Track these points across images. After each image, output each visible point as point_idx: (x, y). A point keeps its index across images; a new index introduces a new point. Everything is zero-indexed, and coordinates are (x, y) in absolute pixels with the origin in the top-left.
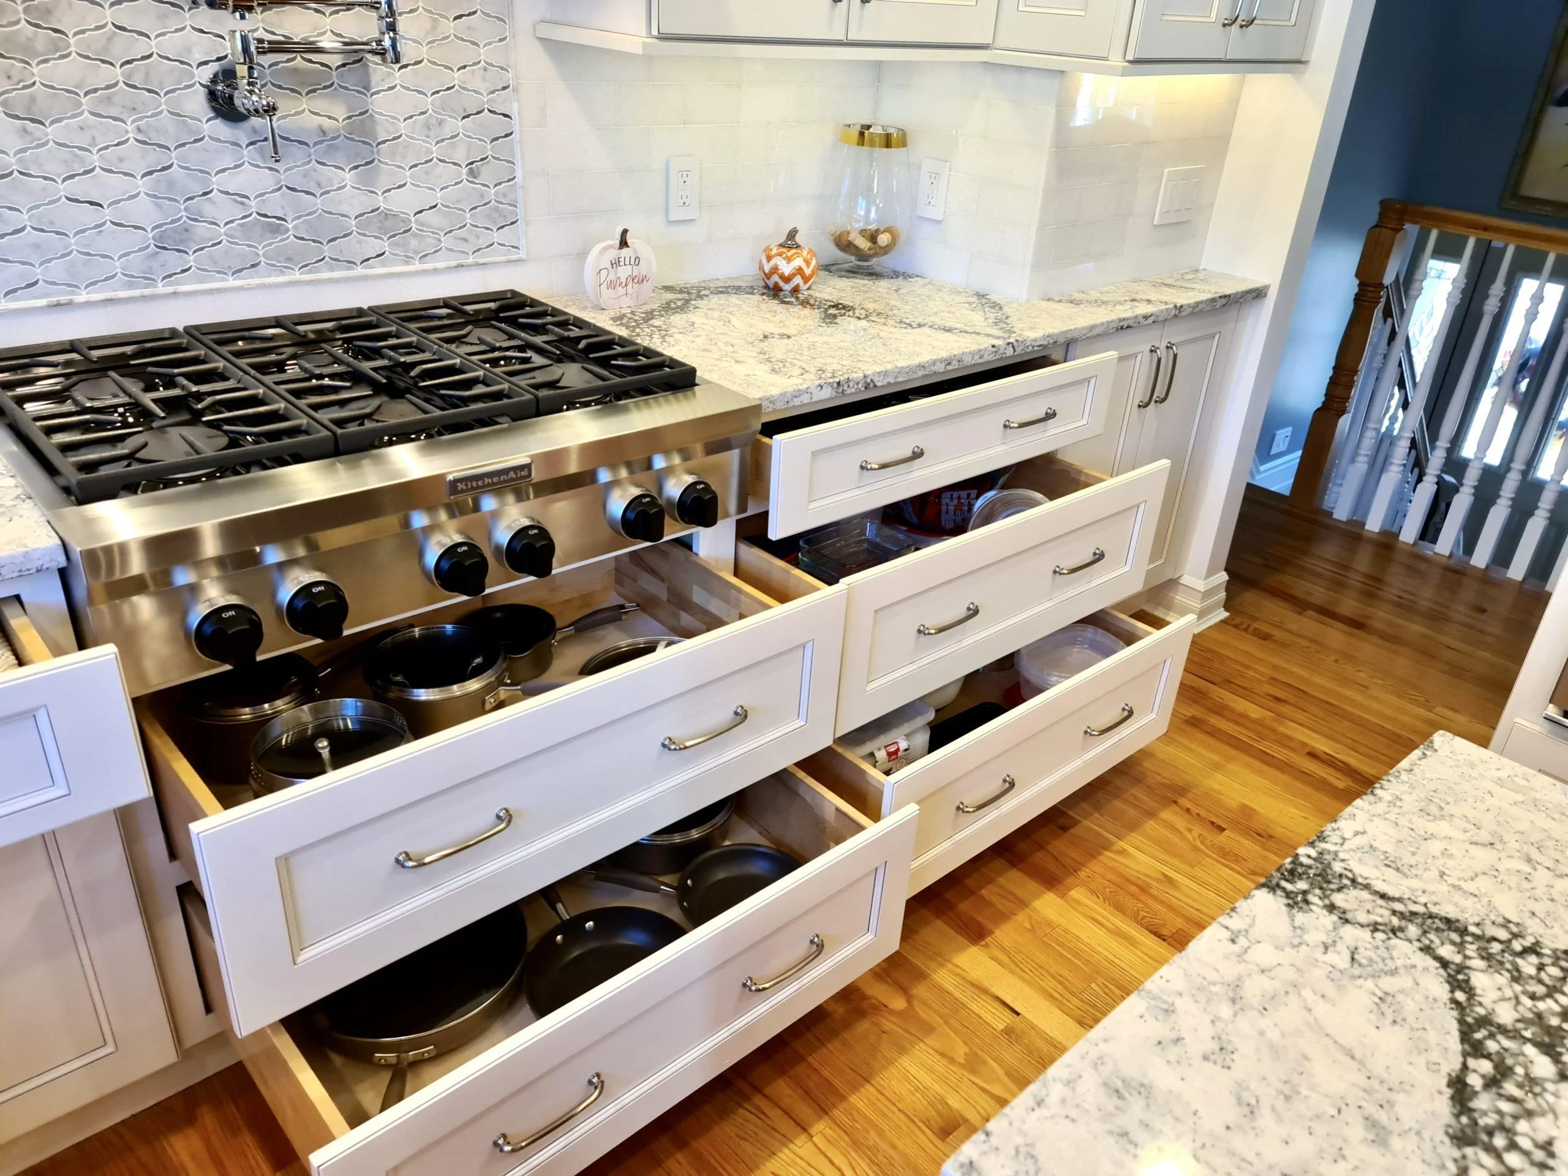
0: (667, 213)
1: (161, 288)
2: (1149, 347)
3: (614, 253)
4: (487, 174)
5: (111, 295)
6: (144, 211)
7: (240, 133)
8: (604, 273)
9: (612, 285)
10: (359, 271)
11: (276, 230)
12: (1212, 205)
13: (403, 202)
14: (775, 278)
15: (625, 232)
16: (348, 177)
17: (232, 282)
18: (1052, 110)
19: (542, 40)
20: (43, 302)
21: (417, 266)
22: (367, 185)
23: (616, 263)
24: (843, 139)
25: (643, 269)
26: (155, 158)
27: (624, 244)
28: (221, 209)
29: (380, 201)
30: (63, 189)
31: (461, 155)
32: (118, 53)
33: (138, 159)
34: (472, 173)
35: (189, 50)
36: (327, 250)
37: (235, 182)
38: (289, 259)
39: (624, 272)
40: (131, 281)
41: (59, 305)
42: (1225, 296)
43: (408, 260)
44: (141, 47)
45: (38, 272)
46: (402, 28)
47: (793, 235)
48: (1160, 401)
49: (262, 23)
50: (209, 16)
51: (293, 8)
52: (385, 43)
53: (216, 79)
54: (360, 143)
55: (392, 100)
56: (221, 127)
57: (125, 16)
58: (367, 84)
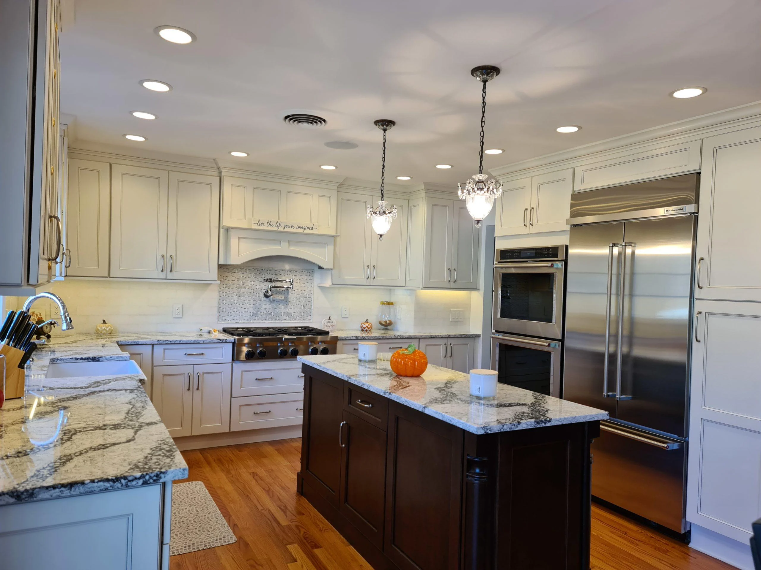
0: (342, 316)
1: (251, 322)
2: (443, 343)
3: (327, 321)
4: (306, 307)
5: (244, 322)
6: (251, 310)
7: (268, 300)
8: (325, 324)
9: (327, 326)
10: (282, 321)
11: (270, 314)
12: (470, 318)
13: (291, 311)
14: (363, 328)
15: (330, 317)
16: (283, 307)
17: (262, 321)
18: (414, 297)
19: (319, 287)
20: (235, 322)
21: (292, 322)
22: (286, 308)
23: (328, 322)
24: (381, 304)
25: (333, 324)
26: (255, 302)
27: (329, 319)
28: (263, 311)
29: (287, 310)
30: (241, 306)
31: (302, 304)
32: (253, 288)
33: (252, 302)
34: (304, 307)
35: (262, 288)
36: (278, 318)
37: (266, 306)
38: (271, 319)
39: (329, 324)
40: (248, 320)
41: (237, 323)
43: (291, 320)
44: (256, 287)
45: (235, 318)
46: (294, 285)
47: (367, 320)
48: (451, 357)
49: (274, 284)
50: (266, 283)
51: (278, 282)
52: (291, 287)
53: (266, 292)
54: (286, 301)
55: (292, 295)
56: (265, 299)
57: (255, 283)
58: (288, 293)
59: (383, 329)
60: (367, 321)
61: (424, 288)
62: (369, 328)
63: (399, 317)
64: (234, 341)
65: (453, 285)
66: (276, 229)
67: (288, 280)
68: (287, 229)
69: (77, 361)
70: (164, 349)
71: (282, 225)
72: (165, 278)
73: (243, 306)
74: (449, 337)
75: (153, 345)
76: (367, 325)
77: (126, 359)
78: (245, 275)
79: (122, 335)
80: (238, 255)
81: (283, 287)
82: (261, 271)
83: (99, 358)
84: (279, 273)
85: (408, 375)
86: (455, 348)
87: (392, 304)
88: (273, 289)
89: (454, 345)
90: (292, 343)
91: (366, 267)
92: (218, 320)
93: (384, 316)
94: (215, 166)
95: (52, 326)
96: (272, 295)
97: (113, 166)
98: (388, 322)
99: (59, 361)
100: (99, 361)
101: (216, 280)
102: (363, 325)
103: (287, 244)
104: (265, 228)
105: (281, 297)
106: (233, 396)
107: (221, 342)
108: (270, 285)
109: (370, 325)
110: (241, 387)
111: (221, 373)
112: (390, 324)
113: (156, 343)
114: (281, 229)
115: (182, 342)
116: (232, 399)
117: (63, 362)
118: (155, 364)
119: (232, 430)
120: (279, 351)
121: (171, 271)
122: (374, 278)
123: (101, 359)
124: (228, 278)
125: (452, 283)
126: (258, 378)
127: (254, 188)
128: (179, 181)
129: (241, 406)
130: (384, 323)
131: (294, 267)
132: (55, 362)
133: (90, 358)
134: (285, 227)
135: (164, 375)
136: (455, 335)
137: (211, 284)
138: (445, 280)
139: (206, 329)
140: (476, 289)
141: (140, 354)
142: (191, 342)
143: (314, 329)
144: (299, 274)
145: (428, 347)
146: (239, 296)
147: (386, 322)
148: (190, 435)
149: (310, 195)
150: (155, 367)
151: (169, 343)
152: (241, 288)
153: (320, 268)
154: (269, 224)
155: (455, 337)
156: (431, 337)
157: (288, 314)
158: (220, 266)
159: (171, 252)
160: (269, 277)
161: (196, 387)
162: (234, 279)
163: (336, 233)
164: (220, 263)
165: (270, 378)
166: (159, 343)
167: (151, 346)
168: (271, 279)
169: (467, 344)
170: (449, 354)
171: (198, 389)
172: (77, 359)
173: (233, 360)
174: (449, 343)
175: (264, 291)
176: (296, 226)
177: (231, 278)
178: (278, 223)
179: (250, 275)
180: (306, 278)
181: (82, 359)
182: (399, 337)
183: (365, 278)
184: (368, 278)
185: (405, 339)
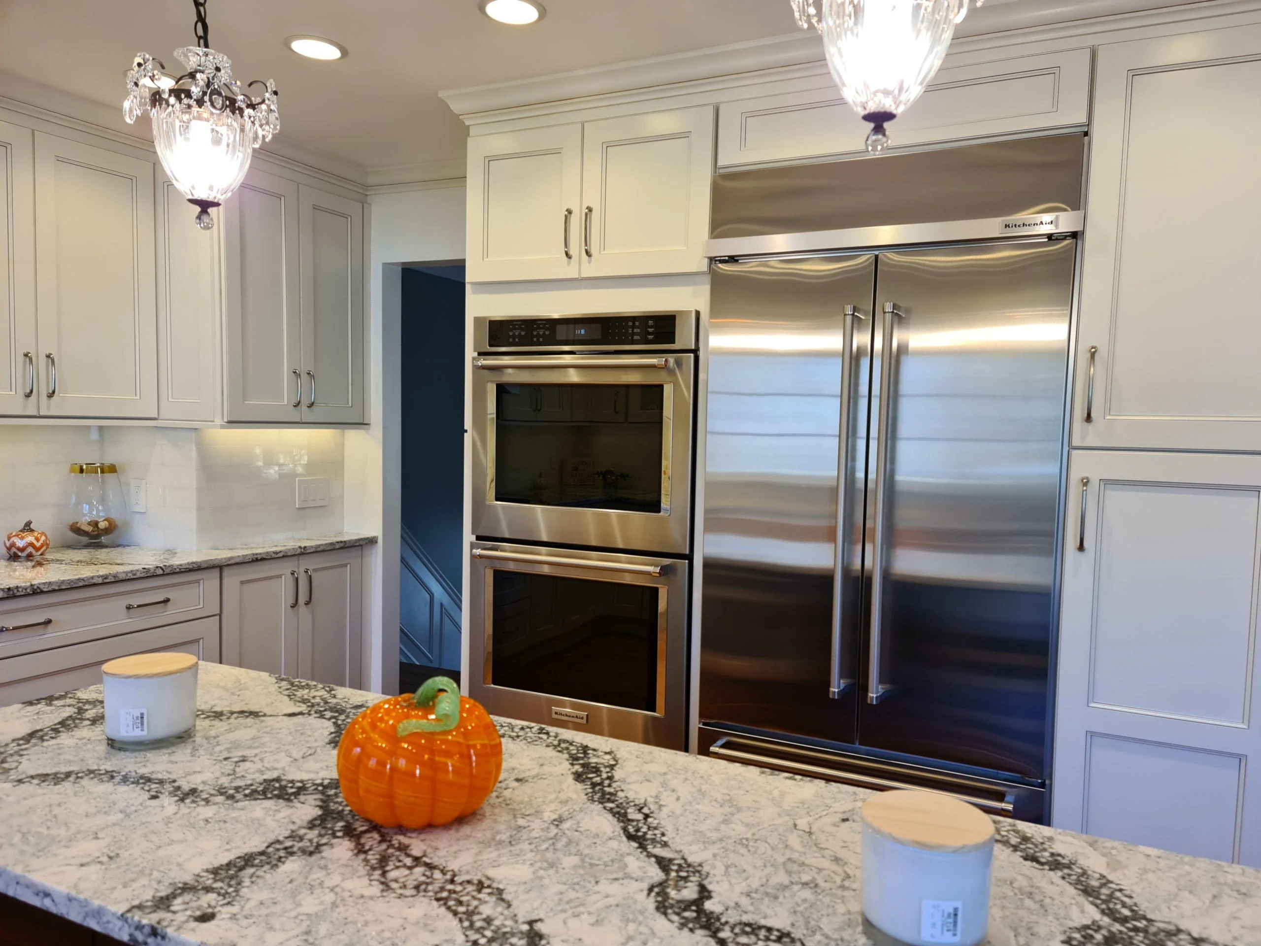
2: (289, 571)
12: (342, 497)
14: (14, 550)
18: (194, 448)
24: (72, 471)
42: (341, 542)
47: (28, 524)
48: (307, 603)
59: (87, 546)
60: (28, 528)
61: (229, 422)
62: (37, 549)
63: (138, 509)
65: (306, 414)
74: (303, 552)
76: (30, 539)
86: (317, 579)
87: (113, 469)
89: (315, 570)
91: (21, 358)
93: (85, 507)
98: (103, 525)
102: (14, 540)
109: (43, 538)
112: (111, 528)
122: (51, 395)
125: (303, 409)
130: (89, 529)
136: (319, 546)
140: (362, 424)
147: (95, 524)
155: (319, 551)
156: (257, 560)
169: (346, 565)
170: (302, 599)
174: (302, 569)
183: (21, 394)
184: (28, 395)
185: (180, 572)
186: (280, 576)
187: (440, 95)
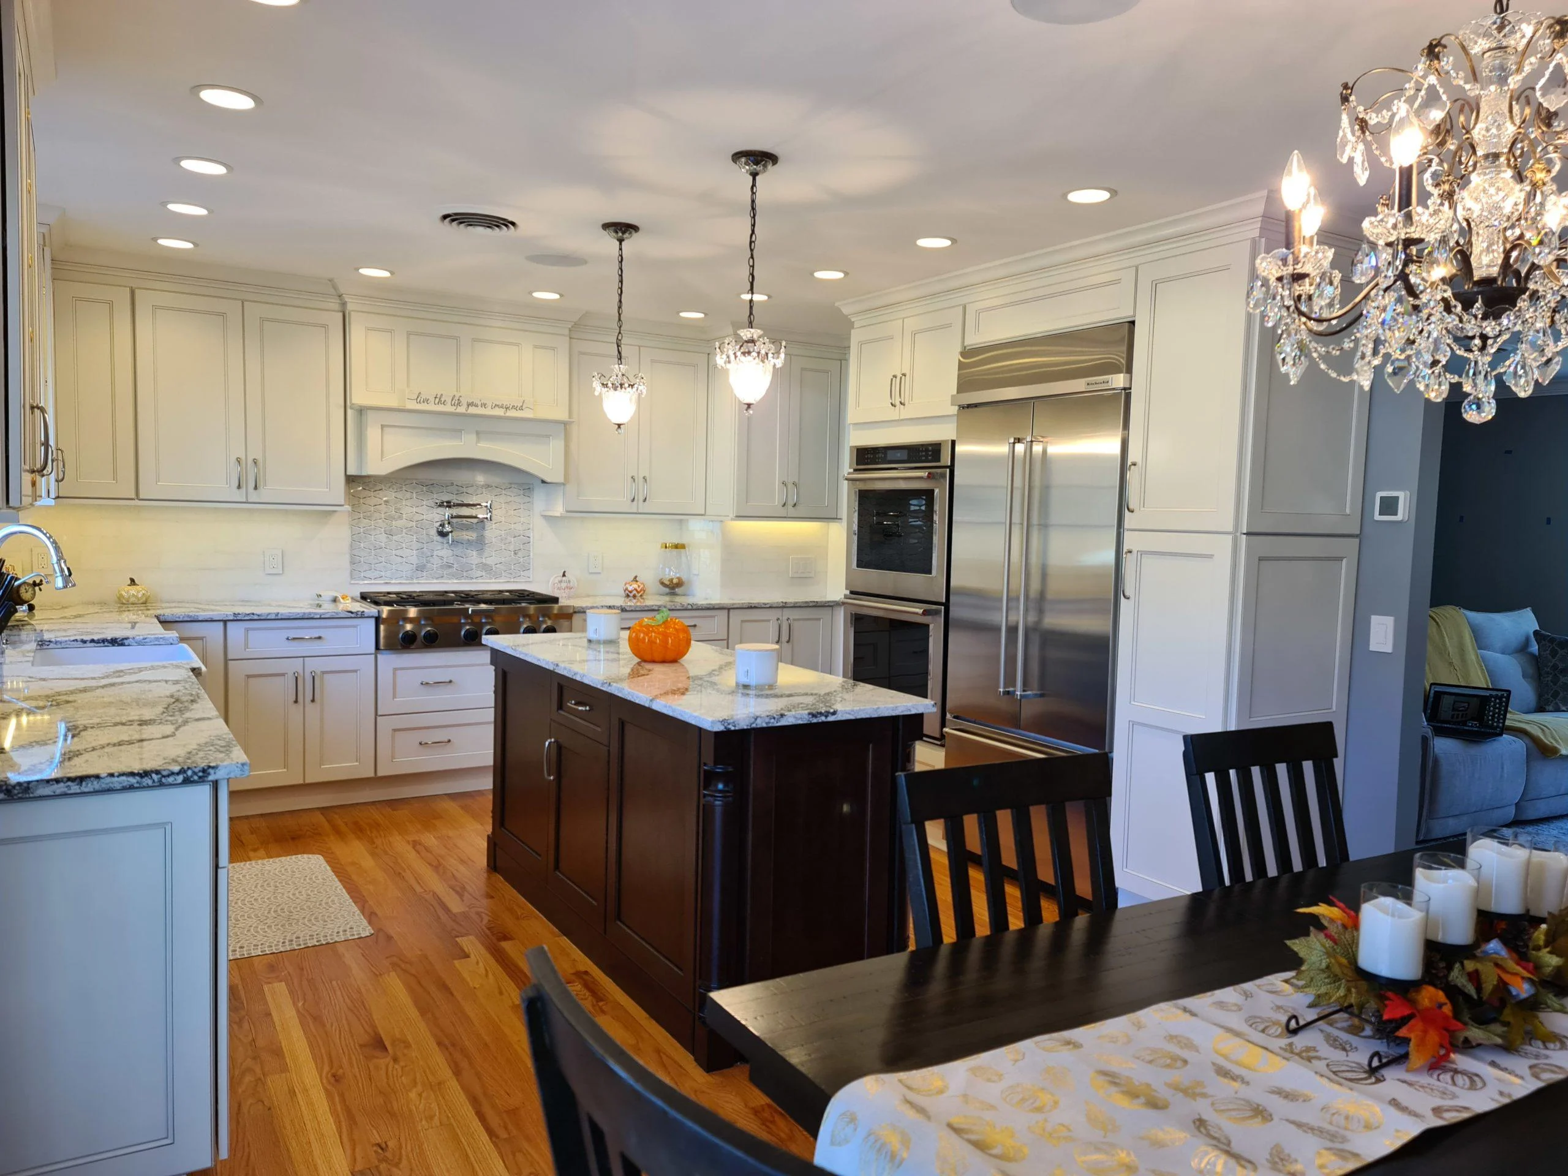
0: (588, 570)
1: (415, 581)
2: (774, 618)
3: (560, 578)
4: (520, 554)
5: (399, 582)
6: (414, 560)
7: (444, 540)
8: (554, 584)
9: (559, 589)
10: (474, 581)
11: (450, 567)
12: (826, 572)
13: (490, 561)
14: (627, 592)
15: (566, 572)
16: (474, 553)
17: (435, 581)
18: (720, 533)
19: (545, 517)
20: (383, 582)
21: (493, 580)
22: (480, 555)
23: (561, 582)
24: (661, 547)
25: (567, 584)
26: (420, 545)
27: (564, 575)
28: (436, 561)
29: (483, 560)
30: (394, 552)
31: (512, 548)
32: (415, 518)
33: (415, 545)
34: (515, 554)
35: (433, 519)
36: (465, 574)
37: (440, 553)
38: (453, 576)
39: (564, 585)
40: (407, 578)
41: (387, 583)
43: (491, 578)
44: (422, 517)
45: (383, 574)
46: (494, 512)
47: (636, 577)
48: (788, 642)
49: (455, 511)
50: (441, 510)
51: (464, 508)
52: (488, 516)
53: (441, 525)
54: (480, 544)
55: (491, 532)
56: (439, 538)
57: (419, 510)
58: (484, 528)
59: (667, 594)
60: (635, 579)
61: (737, 516)
62: (638, 592)
63: (696, 572)
64: (377, 615)
65: (792, 511)
66: (452, 409)
67: (484, 504)
68: (472, 410)
69: (85, 645)
70: (247, 630)
71: (464, 402)
72: (244, 500)
73: (399, 552)
74: (784, 606)
75: (225, 622)
76: (635, 586)
77: (172, 641)
78: (399, 495)
79: (168, 605)
80: (382, 457)
81: (476, 517)
82: (430, 487)
83: (123, 639)
84: (465, 490)
85: (657, 659)
86: (796, 626)
87: (683, 547)
88: (454, 520)
89: (794, 620)
90: (487, 617)
91: (629, 479)
92: (352, 578)
93: (667, 570)
94: (332, 291)
95: (37, 588)
96: (451, 532)
97: (137, 291)
98: (675, 581)
99: (52, 646)
100: (123, 645)
101: (343, 503)
102: (628, 586)
103: (474, 437)
104: (431, 407)
105: (472, 535)
106: (380, 713)
107: (353, 615)
108: (448, 512)
109: (642, 586)
110: (394, 697)
111: (356, 671)
112: (680, 584)
113: (231, 618)
114: (462, 409)
115: (279, 617)
116: (379, 718)
117: (59, 646)
118: (230, 656)
119: (380, 774)
120: (463, 633)
121: (256, 488)
122: (645, 500)
123: (126, 642)
124: (368, 501)
125: (790, 507)
126: (425, 681)
127: (409, 334)
128: (263, 320)
129: (395, 730)
130: (667, 583)
131: (495, 479)
132: (45, 647)
133: (107, 640)
134: (469, 405)
135: (248, 676)
136: (797, 603)
137: (335, 511)
138: (777, 501)
139: (328, 594)
140: (836, 519)
141: (202, 638)
142: (298, 616)
143: (533, 593)
144: (504, 492)
145: (745, 625)
146: (390, 534)
147: (671, 580)
148: (301, 782)
149: (517, 345)
150: (230, 662)
151: (256, 617)
152: (392, 518)
153: (543, 482)
154: (437, 400)
155: (796, 606)
156: (751, 607)
157: (486, 567)
158: (351, 480)
159: (255, 453)
160: (446, 498)
161: (309, 697)
162: (380, 501)
163: (570, 418)
164: (348, 473)
165: (448, 680)
166: (237, 619)
167: (221, 624)
168: (448, 502)
169: (819, 619)
170: (785, 637)
171: (313, 701)
172: (84, 642)
173: (377, 648)
174: (785, 618)
175: (438, 524)
176: (489, 404)
177: (373, 501)
178: (457, 398)
179: (408, 495)
180: (517, 499)
181: (92, 641)
182: (690, 607)
183: (630, 501)
184: (633, 500)
185: (702, 609)
186: (769, 621)
187: (837, 304)
